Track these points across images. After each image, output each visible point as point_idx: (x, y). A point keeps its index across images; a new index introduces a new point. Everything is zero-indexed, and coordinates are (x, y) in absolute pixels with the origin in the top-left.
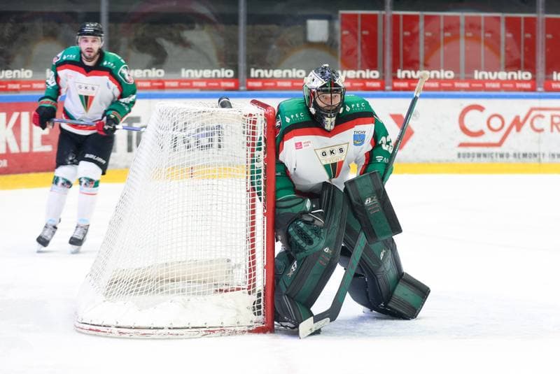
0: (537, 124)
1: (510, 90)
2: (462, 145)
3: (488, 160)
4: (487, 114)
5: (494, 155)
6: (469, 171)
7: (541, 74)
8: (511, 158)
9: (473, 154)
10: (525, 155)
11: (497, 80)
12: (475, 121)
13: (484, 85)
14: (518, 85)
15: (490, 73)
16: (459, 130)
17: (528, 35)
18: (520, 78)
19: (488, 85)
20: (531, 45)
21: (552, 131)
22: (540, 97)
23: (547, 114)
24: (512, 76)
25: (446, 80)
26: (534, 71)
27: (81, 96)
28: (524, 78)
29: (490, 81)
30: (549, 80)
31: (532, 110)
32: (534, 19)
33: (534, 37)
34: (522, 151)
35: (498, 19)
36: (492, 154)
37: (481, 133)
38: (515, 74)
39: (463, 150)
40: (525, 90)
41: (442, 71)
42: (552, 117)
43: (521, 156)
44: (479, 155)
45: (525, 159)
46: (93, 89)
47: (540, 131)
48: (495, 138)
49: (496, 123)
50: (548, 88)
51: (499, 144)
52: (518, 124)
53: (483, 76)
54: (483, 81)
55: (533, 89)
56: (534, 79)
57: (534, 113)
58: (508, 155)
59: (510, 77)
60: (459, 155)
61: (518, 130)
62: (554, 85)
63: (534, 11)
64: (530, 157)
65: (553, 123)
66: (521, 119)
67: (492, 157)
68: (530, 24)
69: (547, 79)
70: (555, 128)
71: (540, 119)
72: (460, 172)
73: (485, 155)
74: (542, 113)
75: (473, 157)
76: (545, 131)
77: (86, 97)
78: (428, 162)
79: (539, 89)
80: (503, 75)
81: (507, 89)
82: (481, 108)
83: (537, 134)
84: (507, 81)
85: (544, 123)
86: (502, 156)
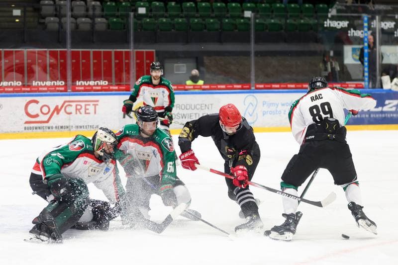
0: (68, 110)
1: (53, 91)
2: (27, 122)
3: (41, 130)
4: (40, 105)
5: (45, 128)
6: (31, 137)
7: (70, 82)
8: (54, 129)
9: (33, 127)
10: (62, 127)
11: (45, 86)
12: (34, 109)
13: (38, 89)
14: (57, 88)
15: (42, 82)
16: (25, 114)
17: (62, 61)
18: (58, 84)
19: (40, 89)
20: (64, 66)
21: (76, 114)
22: (69, 95)
23: (74, 104)
24: (54, 83)
25: (17, 87)
26: (65, 80)
27: (152, 98)
28: (60, 84)
29: (41, 86)
30: (74, 85)
31: (65, 102)
32: (65, 52)
33: (65, 61)
34: (60, 124)
35: (46, 51)
36: (43, 127)
37: (37, 116)
38: (55, 82)
39: (27, 125)
40: (61, 91)
41: (15, 81)
42: (76, 105)
43: (60, 127)
44: (36, 128)
45: (61, 130)
46: (157, 94)
47: (70, 113)
48: (45, 118)
49: (45, 110)
50: (74, 90)
51: (47, 122)
52: (57, 110)
53: (38, 84)
54: (38, 87)
55: (66, 91)
56: (66, 85)
57: (67, 104)
58: (52, 128)
59: (52, 84)
60: (25, 128)
61: (58, 113)
62: (77, 88)
63: (65, 48)
64: (65, 129)
65: (76, 109)
66: (59, 107)
67: (44, 129)
68: (63, 55)
69: (73, 85)
70: (78, 111)
71: (70, 107)
72: (26, 138)
73: (39, 128)
74: (71, 103)
75: (33, 129)
76: (73, 114)
77: (154, 98)
78: (8, 132)
79: (69, 91)
80: (48, 83)
81: (51, 91)
82: (37, 102)
83: (68, 115)
84: (51, 86)
85: (72, 109)
86: (49, 128)
